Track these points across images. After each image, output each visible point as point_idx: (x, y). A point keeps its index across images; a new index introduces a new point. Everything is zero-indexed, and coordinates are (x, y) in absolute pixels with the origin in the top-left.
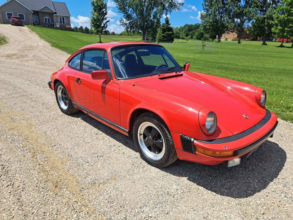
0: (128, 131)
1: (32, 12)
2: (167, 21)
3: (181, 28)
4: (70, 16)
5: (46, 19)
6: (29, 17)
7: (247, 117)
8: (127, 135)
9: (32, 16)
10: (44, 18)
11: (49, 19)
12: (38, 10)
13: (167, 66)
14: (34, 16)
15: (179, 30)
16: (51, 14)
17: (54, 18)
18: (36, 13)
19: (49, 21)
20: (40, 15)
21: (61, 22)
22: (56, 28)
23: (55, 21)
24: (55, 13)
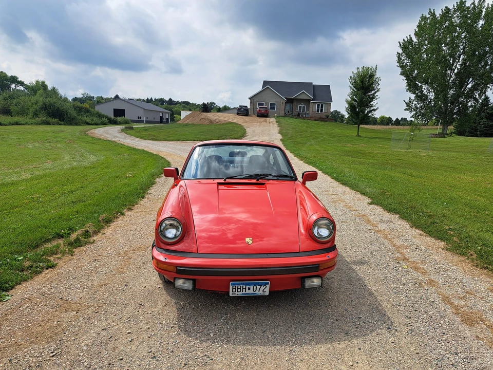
1: (286, 100)
6: (281, 106)
9: (285, 105)
10: (299, 106)
11: (304, 108)
12: (293, 97)
14: (288, 105)
16: (307, 101)
17: (311, 105)
18: (290, 101)
19: (304, 110)
20: (295, 103)
21: (318, 111)
22: (310, 119)
23: (311, 109)
24: (313, 100)
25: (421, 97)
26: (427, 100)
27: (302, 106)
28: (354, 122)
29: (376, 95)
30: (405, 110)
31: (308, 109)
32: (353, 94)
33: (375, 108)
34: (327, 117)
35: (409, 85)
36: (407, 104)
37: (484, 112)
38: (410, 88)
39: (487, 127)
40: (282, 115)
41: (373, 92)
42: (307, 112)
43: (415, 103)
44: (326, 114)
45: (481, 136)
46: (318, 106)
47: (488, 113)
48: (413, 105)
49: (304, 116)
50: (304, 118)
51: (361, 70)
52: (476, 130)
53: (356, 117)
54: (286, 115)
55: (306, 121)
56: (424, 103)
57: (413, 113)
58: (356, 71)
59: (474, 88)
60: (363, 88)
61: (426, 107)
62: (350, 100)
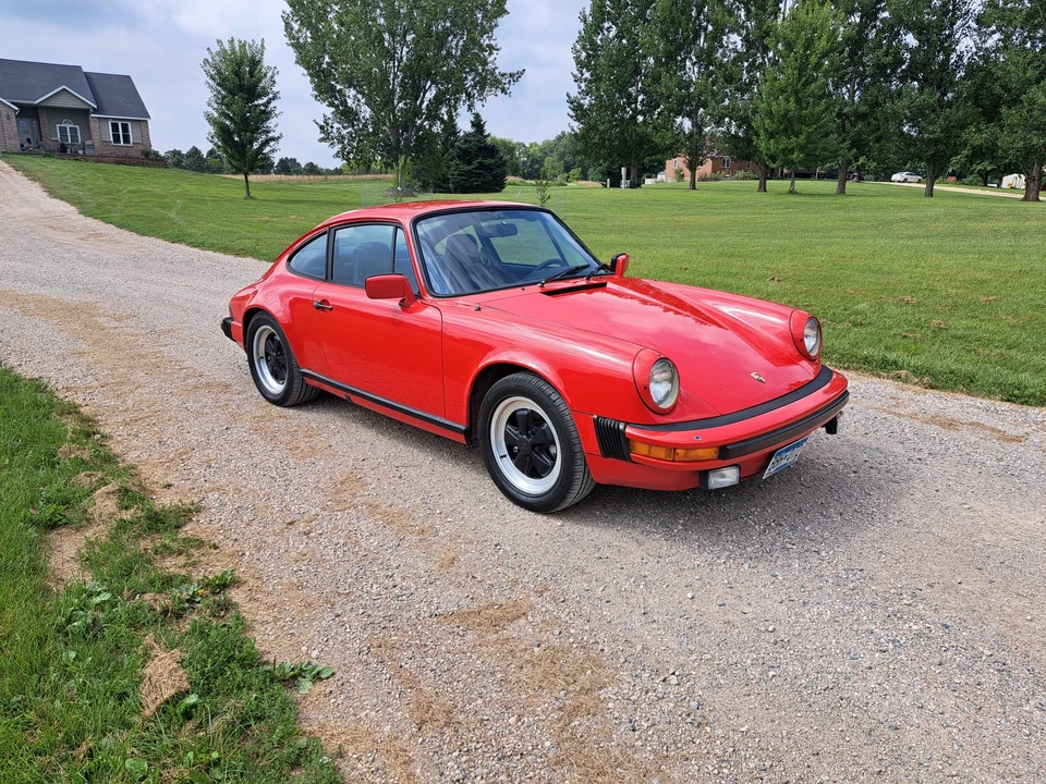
0: (463, 428)
1: (16, 108)
2: (478, 124)
3: (547, 143)
4: (149, 117)
5: (63, 130)
6: (7, 126)
7: (761, 378)
8: (462, 439)
9: (17, 123)
10: (58, 126)
11: (73, 130)
12: (36, 102)
13: (564, 262)
14: (24, 123)
15: (542, 150)
16: (82, 115)
17: (94, 125)
18: (28, 112)
19: (74, 137)
20: (43, 118)
21: (117, 139)
22: (100, 159)
23: (95, 135)
24: (95, 111)
25: (347, 115)
26: (359, 120)
27: (68, 126)
28: (234, 167)
29: (272, 105)
30: (321, 140)
31: (87, 133)
32: (222, 101)
33: (276, 135)
34: (147, 156)
35: (318, 87)
36: (322, 127)
37: (452, 146)
38: (321, 93)
39: (462, 175)
40: (14, 150)
41: (265, 99)
42: (88, 143)
43: (336, 125)
44: (141, 147)
45: (455, 191)
46: (115, 127)
47: (459, 148)
48: (335, 130)
49: (80, 152)
50: (85, 158)
51: (227, 46)
52: (446, 180)
53: (236, 155)
54: (24, 151)
55: (91, 164)
56: (353, 126)
57: (338, 147)
58: (216, 48)
59: (439, 100)
60: (241, 88)
61: (360, 134)
62: (216, 115)
